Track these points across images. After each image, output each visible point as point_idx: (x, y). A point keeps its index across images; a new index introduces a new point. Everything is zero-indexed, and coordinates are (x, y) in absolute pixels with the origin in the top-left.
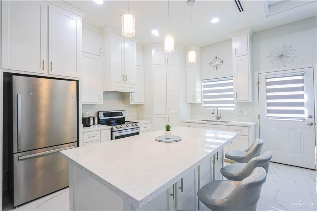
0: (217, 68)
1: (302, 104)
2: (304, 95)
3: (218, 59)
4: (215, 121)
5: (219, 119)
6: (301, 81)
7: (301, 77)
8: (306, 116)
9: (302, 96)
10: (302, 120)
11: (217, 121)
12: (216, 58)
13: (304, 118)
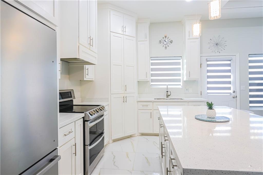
0: (166, 47)
1: (230, 83)
2: (231, 75)
3: (167, 38)
4: (165, 99)
5: (169, 97)
6: (229, 65)
7: (229, 62)
8: (231, 91)
9: (229, 77)
10: (229, 95)
11: (167, 98)
12: (166, 37)
13: (231, 93)
